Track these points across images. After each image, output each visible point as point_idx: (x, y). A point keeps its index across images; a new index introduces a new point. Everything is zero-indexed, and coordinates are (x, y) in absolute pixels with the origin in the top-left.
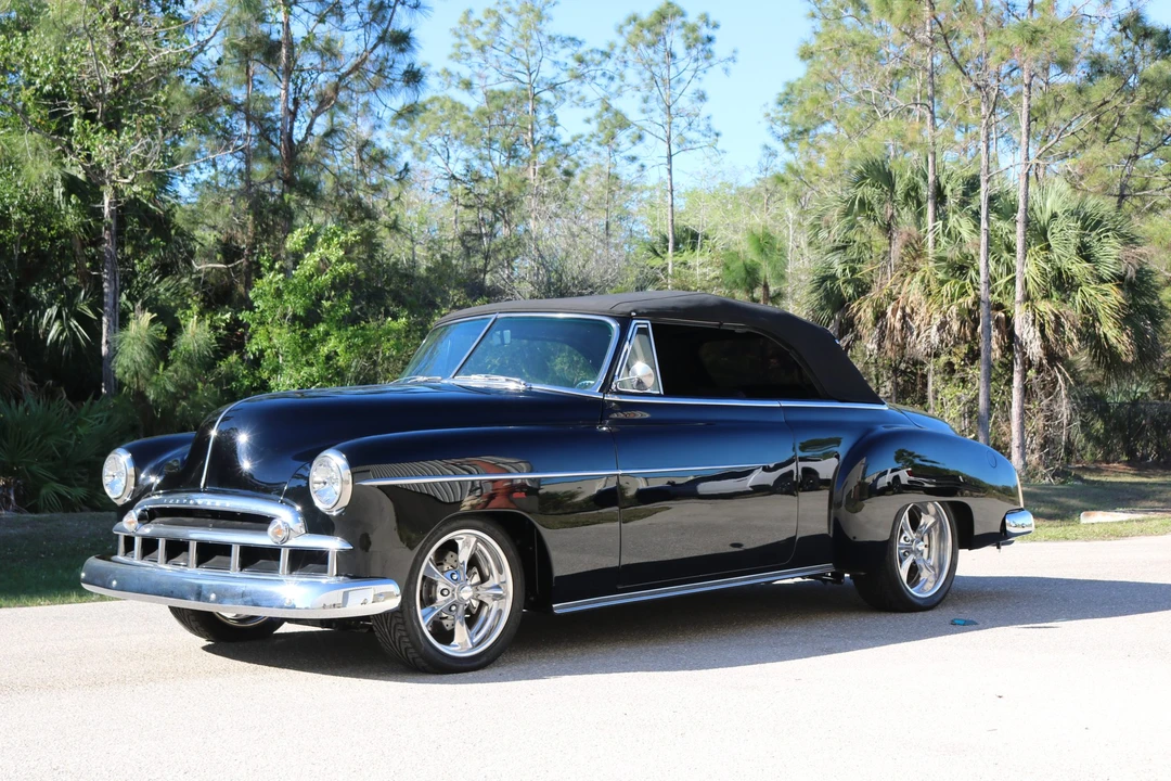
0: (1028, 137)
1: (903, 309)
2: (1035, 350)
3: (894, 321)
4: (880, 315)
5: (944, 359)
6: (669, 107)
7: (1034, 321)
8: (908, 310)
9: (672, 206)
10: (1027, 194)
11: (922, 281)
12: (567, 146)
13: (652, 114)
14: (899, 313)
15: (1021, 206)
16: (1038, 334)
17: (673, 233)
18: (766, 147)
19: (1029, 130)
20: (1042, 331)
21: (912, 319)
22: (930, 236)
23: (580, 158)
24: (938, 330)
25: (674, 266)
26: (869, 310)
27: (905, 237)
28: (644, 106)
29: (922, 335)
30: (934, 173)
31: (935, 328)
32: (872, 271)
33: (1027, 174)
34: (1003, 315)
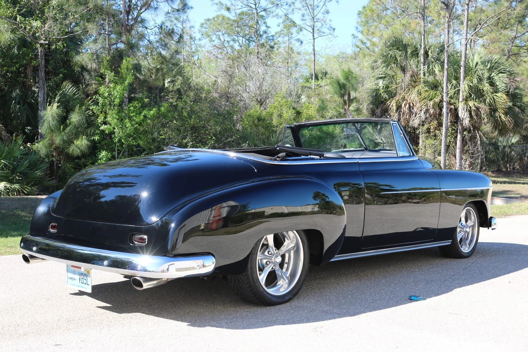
0: (467, 28)
1: (409, 104)
2: (466, 122)
3: (405, 109)
4: (399, 108)
5: (426, 126)
6: (313, 18)
7: (467, 110)
8: (411, 105)
9: (314, 60)
10: (466, 54)
11: (418, 91)
12: (273, 36)
13: (306, 22)
14: (407, 106)
15: (463, 59)
16: (468, 116)
17: (315, 72)
18: (353, 35)
19: (467, 25)
20: (470, 114)
21: (413, 109)
22: (422, 72)
23: (278, 41)
24: (424, 113)
25: (315, 86)
26: (394, 105)
27: (411, 72)
28: (303, 18)
29: (417, 115)
30: (424, 44)
31: (423, 112)
32: (396, 88)
33: (466, 44)
34: (453, 107)
